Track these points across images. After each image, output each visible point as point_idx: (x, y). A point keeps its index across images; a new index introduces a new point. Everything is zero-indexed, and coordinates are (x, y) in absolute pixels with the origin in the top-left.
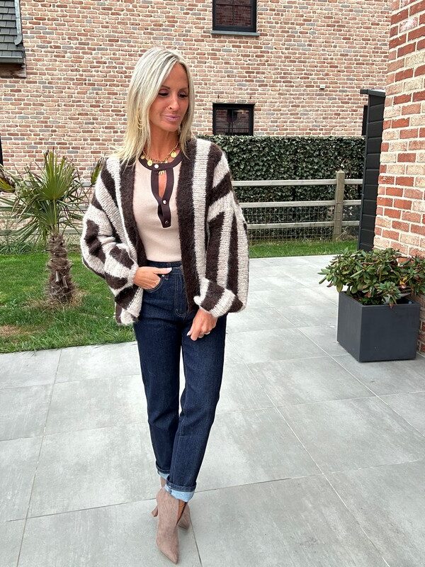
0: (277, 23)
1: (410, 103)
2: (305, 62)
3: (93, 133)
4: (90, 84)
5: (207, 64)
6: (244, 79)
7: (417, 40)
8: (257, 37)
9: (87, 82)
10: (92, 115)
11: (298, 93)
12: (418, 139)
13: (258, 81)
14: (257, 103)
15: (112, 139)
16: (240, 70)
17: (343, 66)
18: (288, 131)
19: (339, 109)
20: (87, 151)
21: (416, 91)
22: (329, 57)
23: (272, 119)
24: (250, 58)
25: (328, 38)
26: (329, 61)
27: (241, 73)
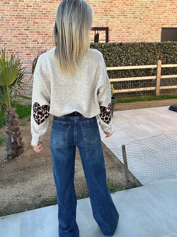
2: (133, 5)
3: (26, 44)
4: (24, 18)
6: (103, 14)
9: (22, 17)
10: (25, 34)
11: (130, 21)
13: (110, 15)
14: (110, 27)
15: (37, 47)
16: (101, 9)
17: (151, 7)
18: (125, 41)
19: (150, 29)
20: (24, 53)
23: (117, 35)
26: (145, 5)
27: (102, 11)
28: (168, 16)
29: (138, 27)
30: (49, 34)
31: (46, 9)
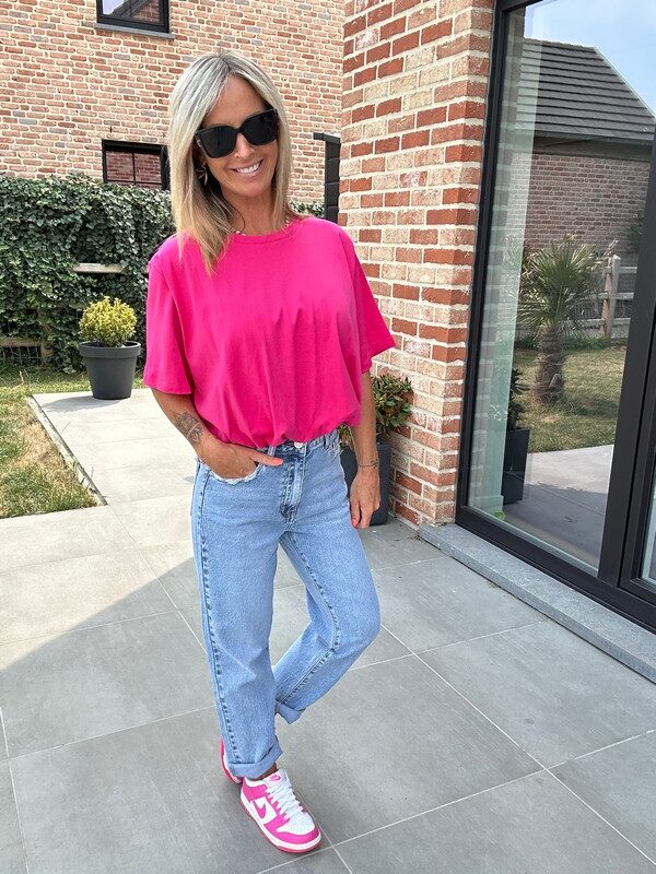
0: (201, 22)
1: (372, 156)
5: (90, 76)
6: (153, 105)
7: (378, 63)
8: (171, 41)
12: (384, 209)
16: (144, 90)
17: (304, 97)
19: (301, 163)
21: (379, 138)
22: (284, 83)
24: (161, 72)
25: (280, 53)
26: (284, 88)
27: (147, 94)
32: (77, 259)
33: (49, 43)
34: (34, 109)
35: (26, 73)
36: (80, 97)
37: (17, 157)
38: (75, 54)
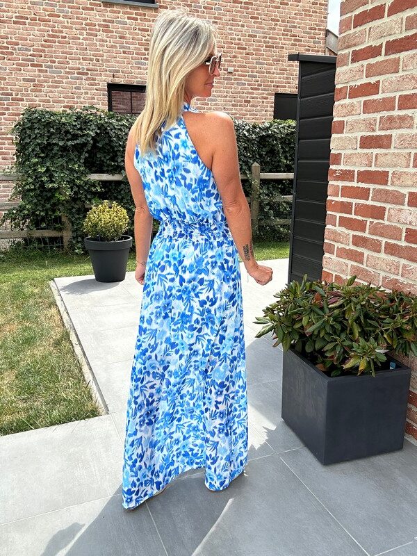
1: (379, 59)
5: (98, 37)
6: (143, 57)
8: (156, 9)
12: (396, 113)
16: (137, 46)
17: (252, 47)
19: (249, 96)
21: (391, 39)
25: (234, 16)
26: (237, 41)
27: (139, 49)
28: (288, 68)
29: (222, 89)
30: (14, 94)
31: (7, 38)
32: (90, 170)
33: (70, 14)
34: (59, 63)
35: (53, 36)
36: (92, 53)
37: (48, 98)
38: (88, 21)
